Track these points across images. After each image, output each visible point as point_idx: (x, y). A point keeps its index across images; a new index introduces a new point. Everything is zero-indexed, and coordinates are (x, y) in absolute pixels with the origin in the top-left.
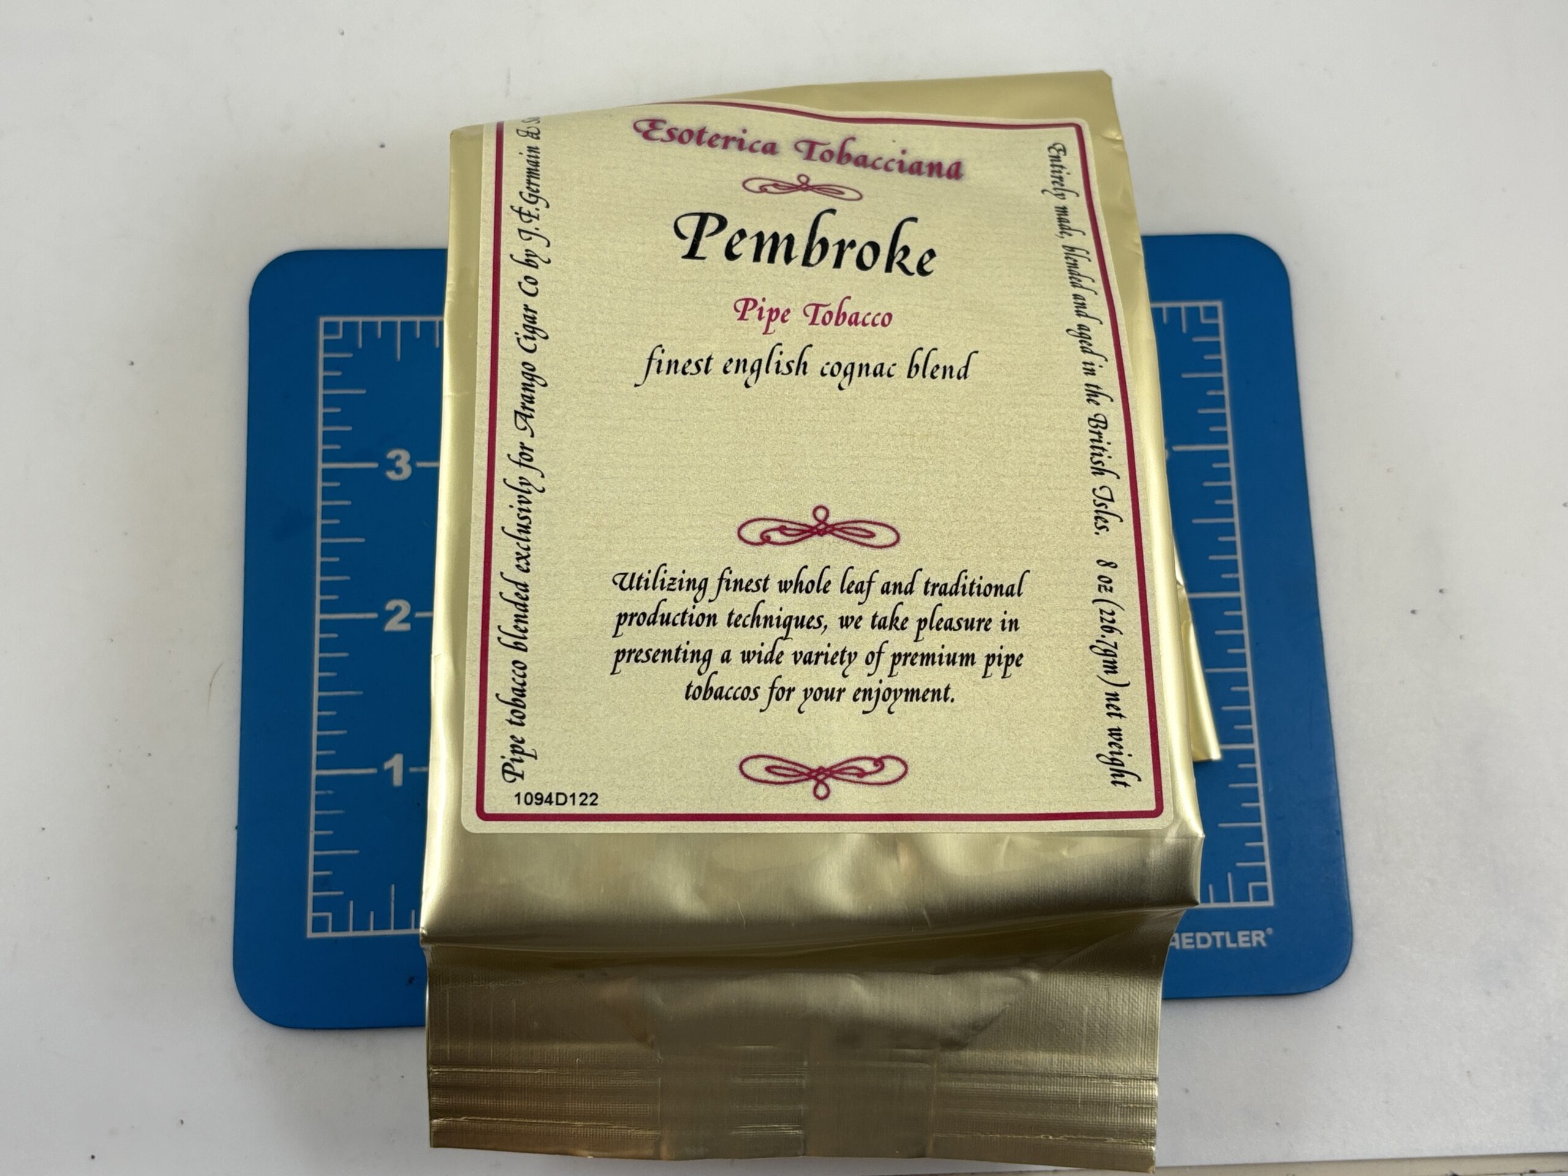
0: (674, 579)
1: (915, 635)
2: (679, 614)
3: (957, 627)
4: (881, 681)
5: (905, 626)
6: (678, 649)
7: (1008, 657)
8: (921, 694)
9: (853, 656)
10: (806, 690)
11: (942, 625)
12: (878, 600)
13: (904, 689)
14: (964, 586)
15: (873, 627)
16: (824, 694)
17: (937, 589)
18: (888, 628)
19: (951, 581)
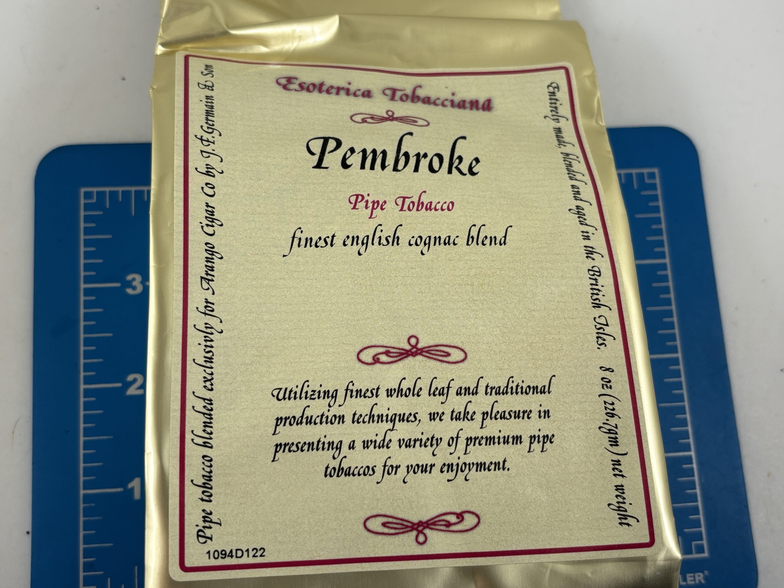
0: (314, 391)
1: (481, 424)
2: (318, 416)
3: (508, 417)
4: (459, 458)
5: (473, 418)
6: (319, 442)
7: (544, 437)
8: (487, 466)
9: (439, 441)
10: (408, 467)
11: (498, 416)
12: (454, 400)
13: (475, 462)
14: (512, 388)
15: (452, 419)
16: (420, 468)
17: (494, 391)
18: (462, 420)
19: (503, 385)
